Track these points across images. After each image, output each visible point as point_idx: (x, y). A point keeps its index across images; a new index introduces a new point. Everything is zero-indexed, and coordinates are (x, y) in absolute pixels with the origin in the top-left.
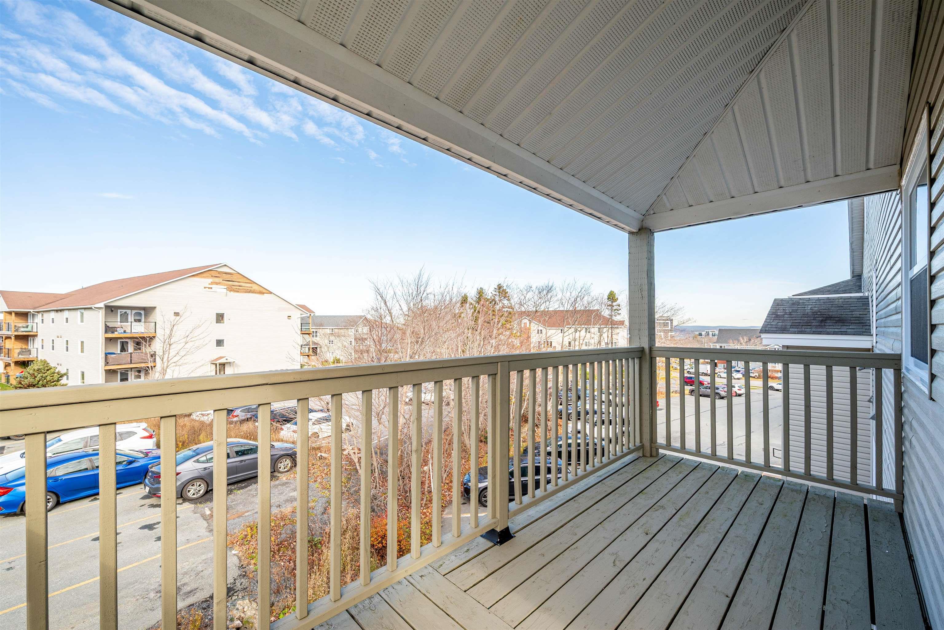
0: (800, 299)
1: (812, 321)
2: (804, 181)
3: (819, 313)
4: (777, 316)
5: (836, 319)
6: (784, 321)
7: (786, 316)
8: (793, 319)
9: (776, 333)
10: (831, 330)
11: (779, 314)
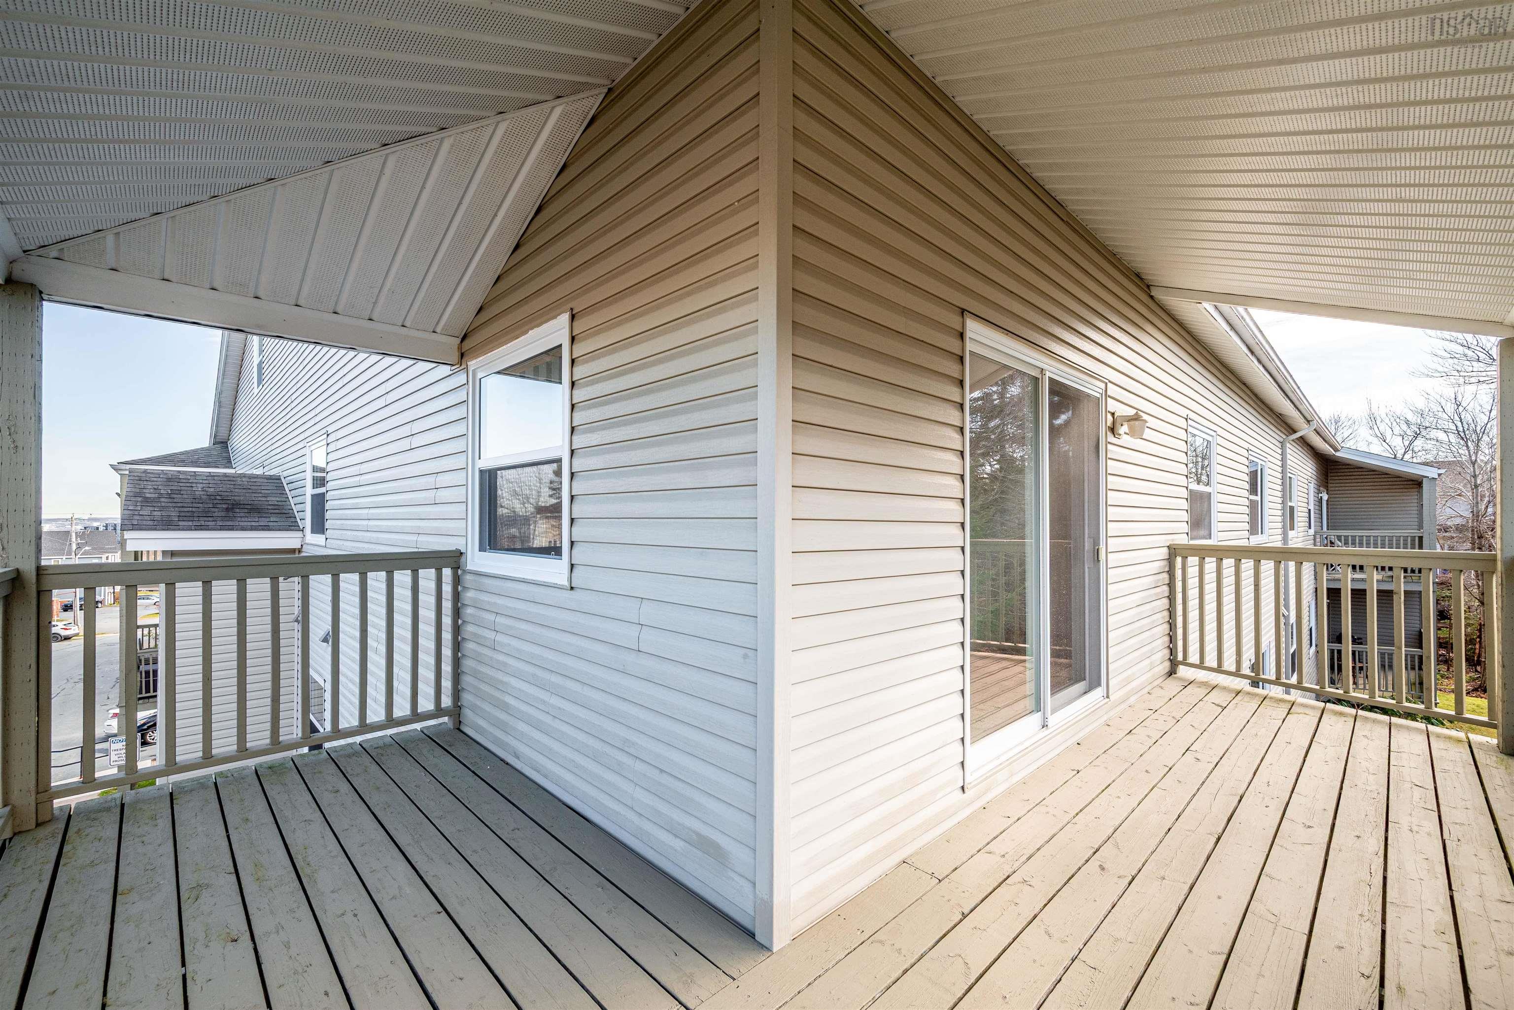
0: (179, 472)
1: (213, 510)
2: (367, 318)
3: (218, 497)
4: (146, 500)
5: (249, 507)
6: (162, 508)
7: (163, 500)
8: (179, 505)
9: (155, 529)
10: (246, 523)
11: (148, 495)
